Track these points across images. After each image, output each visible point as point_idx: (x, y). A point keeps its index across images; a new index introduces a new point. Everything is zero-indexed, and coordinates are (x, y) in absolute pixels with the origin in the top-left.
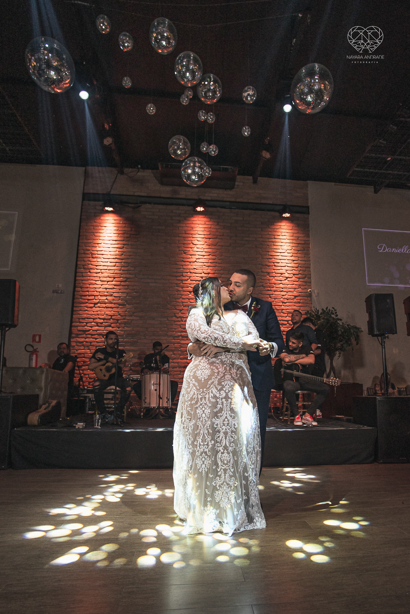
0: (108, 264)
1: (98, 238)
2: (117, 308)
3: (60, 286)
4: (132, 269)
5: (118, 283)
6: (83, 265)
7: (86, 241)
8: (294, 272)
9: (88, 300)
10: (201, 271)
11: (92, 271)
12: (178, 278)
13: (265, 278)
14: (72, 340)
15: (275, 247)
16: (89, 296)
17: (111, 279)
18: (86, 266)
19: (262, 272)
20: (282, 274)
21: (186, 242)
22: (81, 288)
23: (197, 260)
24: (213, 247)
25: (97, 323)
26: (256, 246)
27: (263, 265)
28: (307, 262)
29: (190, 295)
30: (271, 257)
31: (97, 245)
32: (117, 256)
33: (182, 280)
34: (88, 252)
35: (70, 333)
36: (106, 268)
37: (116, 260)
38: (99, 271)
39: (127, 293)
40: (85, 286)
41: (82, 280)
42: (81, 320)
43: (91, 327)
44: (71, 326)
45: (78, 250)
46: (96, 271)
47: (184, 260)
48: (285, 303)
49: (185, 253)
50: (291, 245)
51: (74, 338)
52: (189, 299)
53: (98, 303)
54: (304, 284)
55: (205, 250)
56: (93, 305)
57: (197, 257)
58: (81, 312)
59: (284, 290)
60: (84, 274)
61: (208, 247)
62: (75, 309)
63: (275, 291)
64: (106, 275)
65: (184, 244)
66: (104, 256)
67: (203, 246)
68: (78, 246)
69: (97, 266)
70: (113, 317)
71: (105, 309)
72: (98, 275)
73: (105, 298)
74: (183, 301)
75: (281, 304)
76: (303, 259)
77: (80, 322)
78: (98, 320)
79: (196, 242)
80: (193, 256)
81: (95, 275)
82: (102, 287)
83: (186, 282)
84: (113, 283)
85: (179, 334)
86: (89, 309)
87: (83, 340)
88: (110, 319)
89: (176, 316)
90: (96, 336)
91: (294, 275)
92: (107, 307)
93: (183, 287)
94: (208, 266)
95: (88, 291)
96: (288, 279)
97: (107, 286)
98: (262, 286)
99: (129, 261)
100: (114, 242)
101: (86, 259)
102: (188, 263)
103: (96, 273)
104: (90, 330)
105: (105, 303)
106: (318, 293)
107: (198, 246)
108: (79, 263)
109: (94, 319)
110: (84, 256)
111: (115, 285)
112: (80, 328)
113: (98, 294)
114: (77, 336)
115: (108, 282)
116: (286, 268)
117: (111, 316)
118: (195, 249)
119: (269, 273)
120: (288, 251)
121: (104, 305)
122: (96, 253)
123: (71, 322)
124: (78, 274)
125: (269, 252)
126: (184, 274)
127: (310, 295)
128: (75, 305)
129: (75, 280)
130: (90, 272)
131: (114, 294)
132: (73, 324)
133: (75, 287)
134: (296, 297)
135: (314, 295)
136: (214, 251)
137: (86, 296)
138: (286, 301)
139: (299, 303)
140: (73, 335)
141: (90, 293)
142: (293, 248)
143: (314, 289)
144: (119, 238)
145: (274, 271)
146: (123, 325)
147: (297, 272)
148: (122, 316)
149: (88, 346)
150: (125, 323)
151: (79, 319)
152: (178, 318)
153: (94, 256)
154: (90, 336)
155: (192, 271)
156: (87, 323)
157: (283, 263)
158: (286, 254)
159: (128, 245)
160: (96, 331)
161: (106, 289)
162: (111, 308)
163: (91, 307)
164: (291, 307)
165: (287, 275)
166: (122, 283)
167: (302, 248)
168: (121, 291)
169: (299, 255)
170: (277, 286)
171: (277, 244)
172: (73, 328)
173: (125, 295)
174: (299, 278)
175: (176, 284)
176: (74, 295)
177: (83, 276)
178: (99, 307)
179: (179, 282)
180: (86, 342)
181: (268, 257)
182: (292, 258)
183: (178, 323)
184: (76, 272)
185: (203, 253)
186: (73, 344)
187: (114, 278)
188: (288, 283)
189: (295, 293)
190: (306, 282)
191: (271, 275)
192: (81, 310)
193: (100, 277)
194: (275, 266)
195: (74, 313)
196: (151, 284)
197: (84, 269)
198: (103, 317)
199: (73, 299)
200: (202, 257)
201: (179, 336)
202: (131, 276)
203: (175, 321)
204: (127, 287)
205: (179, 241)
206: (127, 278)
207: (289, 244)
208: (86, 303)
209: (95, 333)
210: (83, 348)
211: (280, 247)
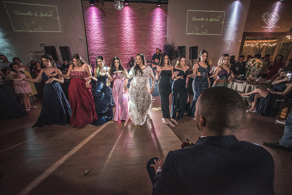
0: (96, 28)
1: (90, 18)
2: (102, 45)
3: (81, 37)
4: (105, 30)
5: (101, 36)
6: (88, 29)
7: (86, 19)
8: (161, 29)
9: (92, 43)
10: (129, 30)
11: (91, 31)
12: (121, 33)
13: (151, 32)
14: (89, 57)
15: (155, 19)
16: (92, 41)
17: (98, 34)
18: (88, 30)
19: (150, 30)
20: (157, 30)
21: (122, 18)
22: (89, 38)
23: (127, 26)
24: (132, 20)
25: (96, 51)
26: (148, 19)
27: (150, 27)
28: (166, 25)
29: (126, 40)
30: (153, 24)
31: (91, 21)
32: (99, 25)
33: (123, 34)
34: (88, 24)
35: (88, 55)
36: (96, 30)
37: (99, 27)
38: (93, 31)
39: (105, 40)
40: (90, 37)
41: (88, 35)
42: (91, 50)
43: (95, 52)
44: (88, 52)
45: (84, 23)
46: (92, 31)
47: (122, 26)
48: (158, 41)
49: (123, 23)
50: (161, 18)
51: (90, 56)
52: (125, 41)
53: (95, 44)
54: (164, 34)
55: (130, 22)
56: (94, 44)
57: (127, 24)
58: (90, 47)
59: (157, 36)
60: (89, 33)
61: (130, 20)
62: (88, 46)
63: (154, 37)
64: (96, 33)
65: (122, 19)
66: (94, 25)
67: (129, 20)
68: (84, 21)
69: (92, 29)
70: (101, 48)
71: (98, 46)
72: (93, 33)
73: (97, 42)
74: (124, 42)
75: (156, 42)
76: (165, 24)
77: (91, 51)
78: (96, 50)
79: (126, 18)
80: (125, 24)
81: (92, 33)
82: (96, 37)
83: (124, 35)
84: (99, 36)
85: (123, 53)
86: (93, 46)
87: (93, 57)
88: (100, 49)
89: (121, 47)
90: (97, 55)
91: (161, 30)
92: (99, 45)
93: (123, 37)
94: (131, 28)
95: (91, 39)
96: (159, 32)
97: (97, 37)
98: (150, 35)
99: (103, 27)
100: (97, 19)
101: (88, 27)
102: (124, 27)
103: (93, 32)
104: (94, 53)
105: (98, 44)
106: (169, 37)
107: (127, 20)
108: (86, 28)
109: (95, 49)
110: (87, 25)
111: (100, 37)
112: (91, 53)
113: (94, 40)
114: (91, 55)
115: (97, 35)
116: (159, 28)
117: (100, 48)
118: (126, 21)
119: (152, 30)
120: (159, 21)
121: (97, 44)
122: (91, 24)
123: (88, 51)
124: (86, 33)
125: (152, 21)
126: (123, 32)
127: (166, 38)
128: (88, 44)
129: (86, 35)
130: (90, 32)
131: (100, 40)
132: (89, 51)
133: (86, 38)
134: (161, 39)
135: (168, 38)
136: (133, 22)
137: (91, 41)
138: (158, 40)
139: (162, 41)
140: (89, 55)
141: (92, 40)
142: (161, 20)
143: (168, 36)
144: (98, 18)
145: (154, 29)
146: (105, 51)
147: (162, 30)
148: (104, 48)
149: (95, 59)
150: (105, 50)
151: (90, 50)
152: (122, 48)
153: (91, 25)
154: (95, 55)
155: (125, 30)
156: (93, 51)
157: (157, 26)
158: (158, 22)
159: (102, 20)
160: (96, 53)
161: (97, 38)
162: (100, 45)
163: (93, 45)
164: (159, 43)
165: (158, 31)
166: (102, 36)
167: (165, 20)
168: (102, 39)
169: (163, 23)
170: (155, 35)
171: (155, 18)
172: (89, 53)
173: (104, 40)
174: (163, 32)
175: (121, 35)
176: (87, 41)
177: (88, 34)
178: (96, 45)
179: (122, 35)
180: (94, 57)
181: (152, 23)
182: (161, 24)
183: (122, 50)
184: (86, 32)
185: (129, 23)
186: (90, 58)
187: (99, 34)
188: (159, 34)
189: (161, 38)
190: (165, 33)
191: (153, 31)
192: (90, 46)
193: (94, 34)
194: (154, 27)
195: (88, 47)
196: (112, 36)
197: (88, 31)
198: (98, 48)
199: (87, 42)
200: (129, 24)
201: (123, 54)
202: (105, 33)
203: (121, 49)
204: (104, 37)
205: (120, 18)
206: (104, 34)
207: (159, 18)
208: (91, 44)
209: (96, 54)
210: (93, 59)
211: (156, 19)
